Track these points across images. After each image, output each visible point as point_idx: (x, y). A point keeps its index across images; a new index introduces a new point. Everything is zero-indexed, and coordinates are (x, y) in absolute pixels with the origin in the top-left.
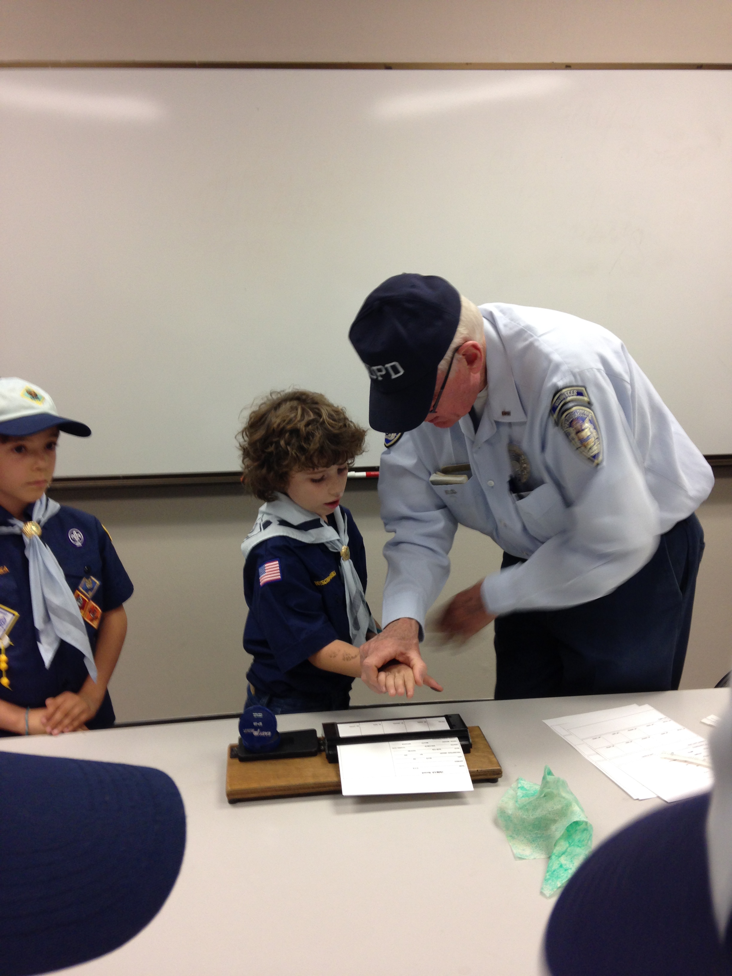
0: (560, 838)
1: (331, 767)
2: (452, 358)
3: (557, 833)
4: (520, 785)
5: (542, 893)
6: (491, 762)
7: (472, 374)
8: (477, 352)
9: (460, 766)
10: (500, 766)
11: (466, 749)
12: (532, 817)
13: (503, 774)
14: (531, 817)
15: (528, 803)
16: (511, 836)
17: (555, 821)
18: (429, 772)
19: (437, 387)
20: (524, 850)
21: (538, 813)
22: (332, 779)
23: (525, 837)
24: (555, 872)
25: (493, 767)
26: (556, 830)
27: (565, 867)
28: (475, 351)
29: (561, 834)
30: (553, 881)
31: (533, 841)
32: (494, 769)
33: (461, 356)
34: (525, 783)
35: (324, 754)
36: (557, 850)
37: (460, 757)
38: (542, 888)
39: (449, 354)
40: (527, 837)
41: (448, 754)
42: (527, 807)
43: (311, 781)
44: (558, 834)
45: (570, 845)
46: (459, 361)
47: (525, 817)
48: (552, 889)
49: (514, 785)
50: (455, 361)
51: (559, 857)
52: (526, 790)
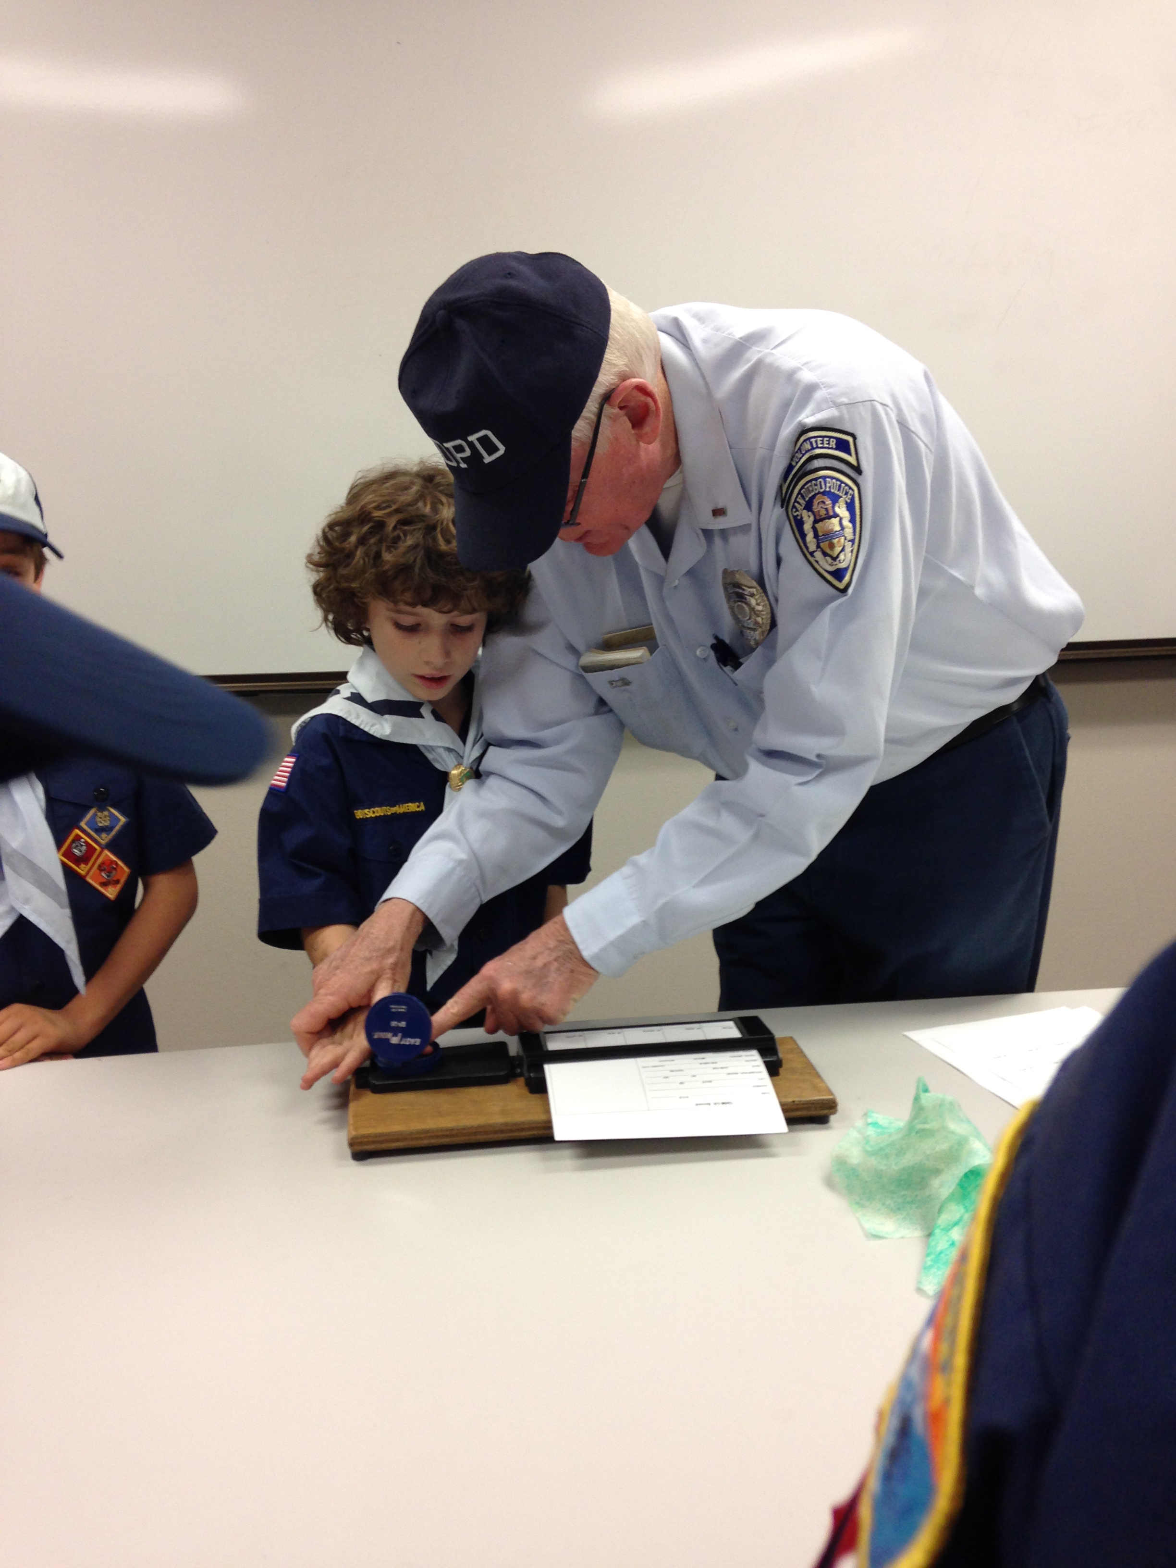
0: (949, 1199)
1: (534, 1100)
2: (599, 416)
3: (941, 1191)
4: (870, 1120)
5: (919, 1290)
6: (815, 1088)
7: (642, 444)
8: (649, 400)
9: (763, 1093)
10: (832, 1094)
11: (773, 1069)
12: (898, 1168)
13: (839, 1107)
14: (894, 1167)
15: (888, 1145)
16: (857, 1203)
17: (937, 1172)
18: (708, 1102)
19: (575, 476)
20: (882, 1224)
21: (908, 1160)
22: (538, 1117)
23: (884, 1204)
24: (942, 1255)
25: (823, 1096)
26: (941, 1186)
28: (643, 398)
29: (951, 1191)
31: (899, 1209)
32: (823, 1100)
33: (616, 410)
34: (881, 1119)
35: (521, 1081)
36: (944, 1219)
37: (763, 1079)
38: (919, 1282)
39: (591, 406)
40: (887, 1202)
41: (739, 1075)
42: (886, 1151)
43: (498, 1119)
44: (945, 1192)
46: (614, 419)
47: (883, 1167)
49: (859, 1123)
50: (604, 420)
51: (948, 1230)
52: (883, 1128)
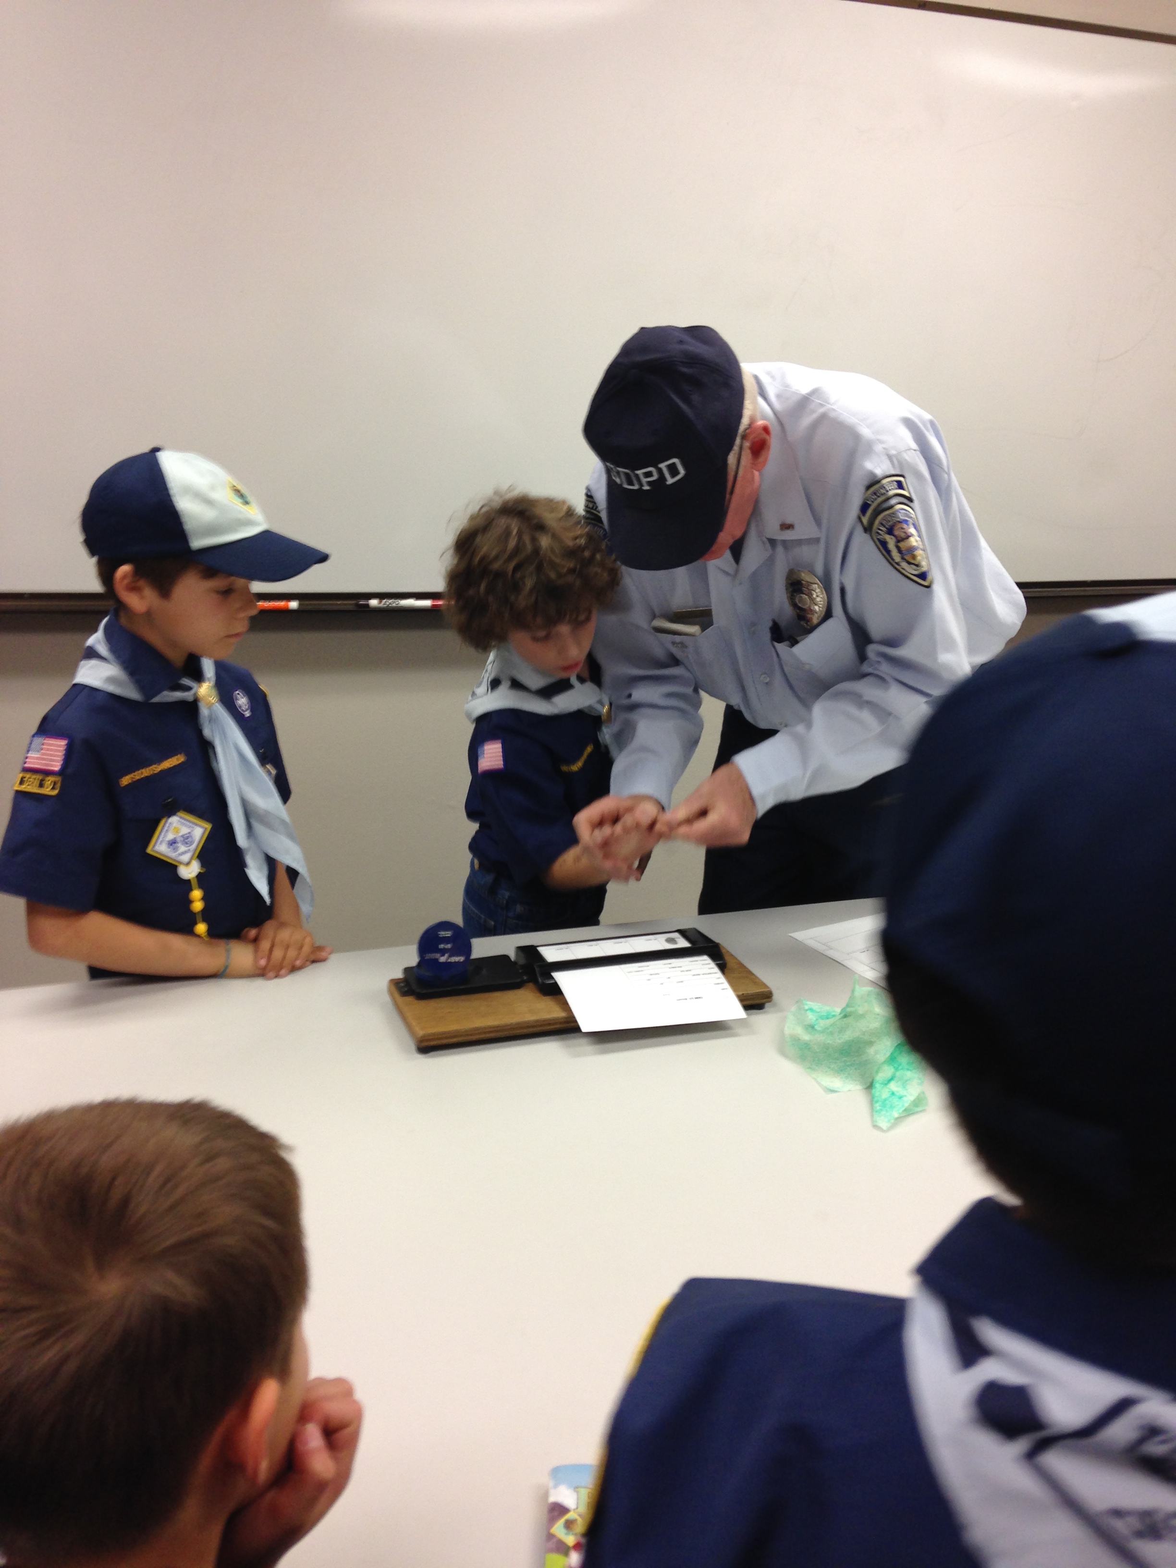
0: (884, 1062)
1: (550, 1001)
2: (741, 448)
3: (878, 1056)
4: (804, 1008)
5: (876, 1127)
6: (755, 984)
7: (755, 472)
8: (767, 435)
9: (723, 990)
10: (768, 988)
11: (723, 969)
12: (840, 1042)
13: (773, 997)
14: (838, 1041)
15: (831, 1025)
16: (810, 1068)
17: (871, 1043)
18: (685, 998)
19: (728, 493)
20: (832, 1082)
21: (847, 1036)
23: (829, 1068)
24: (887, 1102)
25: (762, 989)
26: (876, 1053)
27: (898, 1094)
28: (764, 435)
29: (885, 1057)
30: (887, 1111)
31: (842, 1071)
32: (763, 992)
33: (749, 446)
34: (811, 1005)
35: (532, 986)
36: (881, 1076)
37: (719, 978)
38: (874, 1121)
39: (737, 442)
40: (831, 1066)
41: (702, 976)
42: (830, 1030)
44: (880, 1058)
45: (897, 1069)
46: (747, 455)
47: (827, 1043)
48: (889, 1121)
49: (796, 1008)
50: (743, 455)
51: (886, 1084)
52: (820, 1012)
